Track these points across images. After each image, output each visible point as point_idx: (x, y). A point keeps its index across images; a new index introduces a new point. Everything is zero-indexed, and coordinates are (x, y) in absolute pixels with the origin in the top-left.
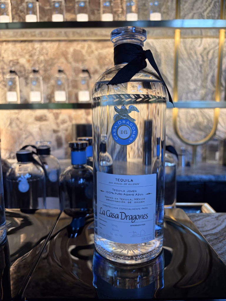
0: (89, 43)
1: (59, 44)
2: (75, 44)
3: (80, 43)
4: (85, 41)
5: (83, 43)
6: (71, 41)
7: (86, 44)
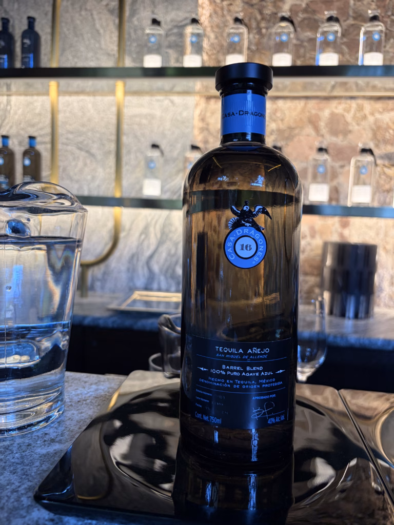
0: (360, 101)
1: (306, 104)
2: (334, 103)
3: (343, 101)
4: (352, 98)
5: (349, 101)
6: (328, 98)
7: (354, 104)
